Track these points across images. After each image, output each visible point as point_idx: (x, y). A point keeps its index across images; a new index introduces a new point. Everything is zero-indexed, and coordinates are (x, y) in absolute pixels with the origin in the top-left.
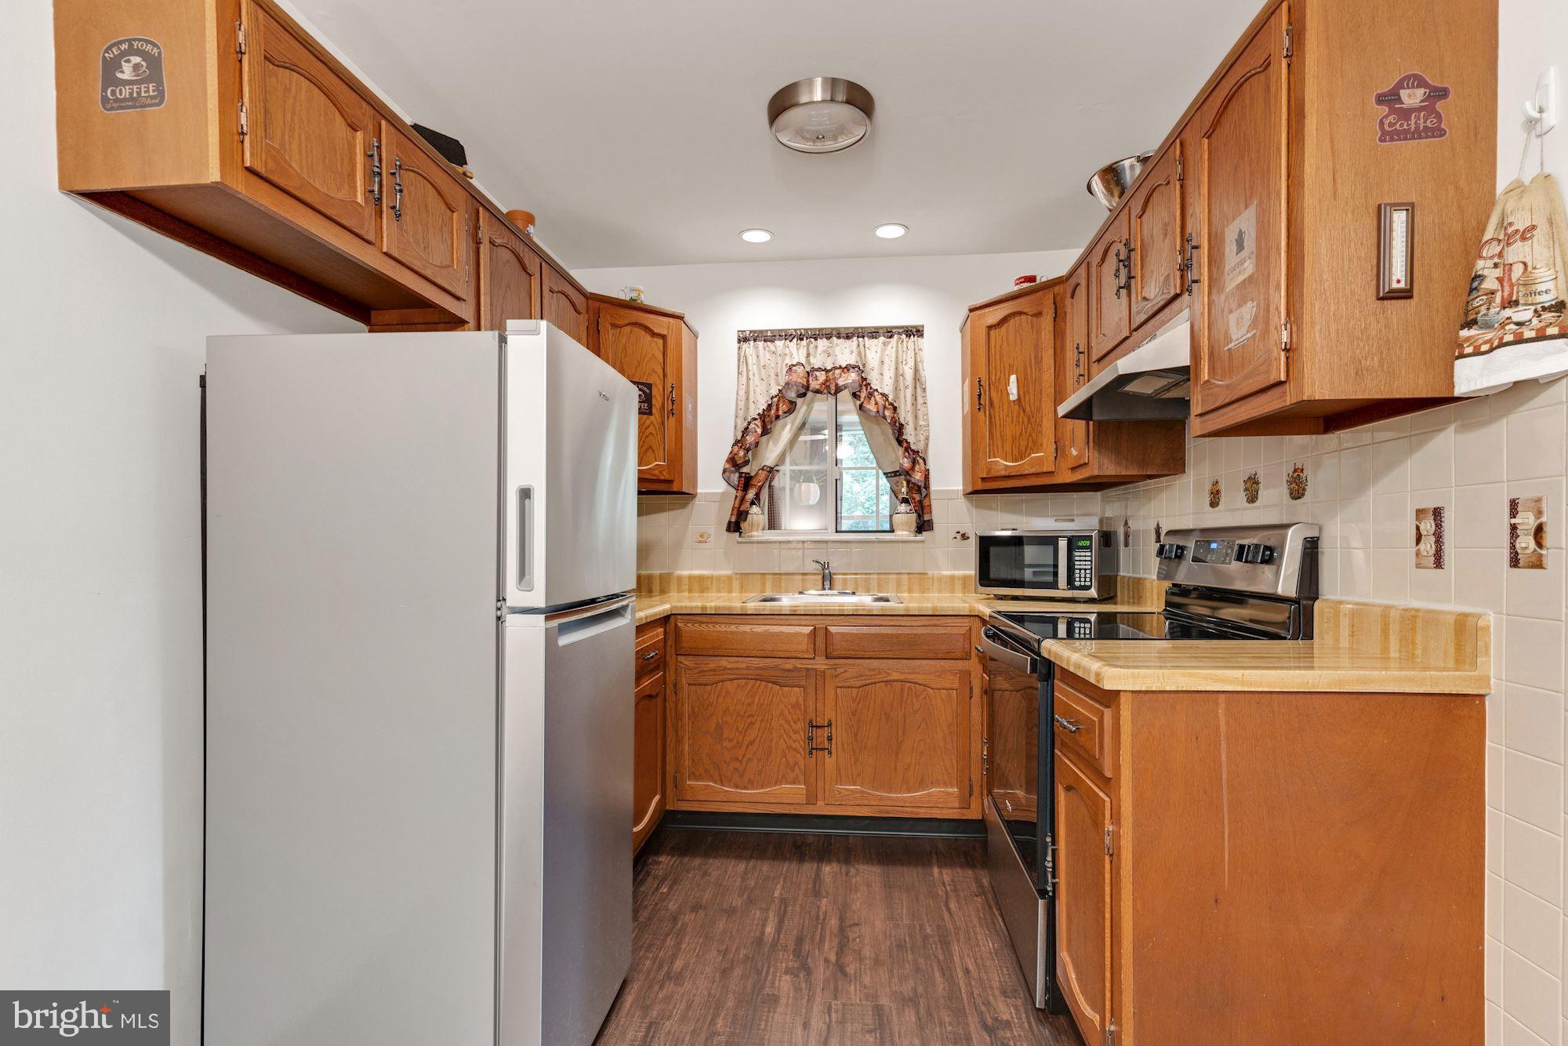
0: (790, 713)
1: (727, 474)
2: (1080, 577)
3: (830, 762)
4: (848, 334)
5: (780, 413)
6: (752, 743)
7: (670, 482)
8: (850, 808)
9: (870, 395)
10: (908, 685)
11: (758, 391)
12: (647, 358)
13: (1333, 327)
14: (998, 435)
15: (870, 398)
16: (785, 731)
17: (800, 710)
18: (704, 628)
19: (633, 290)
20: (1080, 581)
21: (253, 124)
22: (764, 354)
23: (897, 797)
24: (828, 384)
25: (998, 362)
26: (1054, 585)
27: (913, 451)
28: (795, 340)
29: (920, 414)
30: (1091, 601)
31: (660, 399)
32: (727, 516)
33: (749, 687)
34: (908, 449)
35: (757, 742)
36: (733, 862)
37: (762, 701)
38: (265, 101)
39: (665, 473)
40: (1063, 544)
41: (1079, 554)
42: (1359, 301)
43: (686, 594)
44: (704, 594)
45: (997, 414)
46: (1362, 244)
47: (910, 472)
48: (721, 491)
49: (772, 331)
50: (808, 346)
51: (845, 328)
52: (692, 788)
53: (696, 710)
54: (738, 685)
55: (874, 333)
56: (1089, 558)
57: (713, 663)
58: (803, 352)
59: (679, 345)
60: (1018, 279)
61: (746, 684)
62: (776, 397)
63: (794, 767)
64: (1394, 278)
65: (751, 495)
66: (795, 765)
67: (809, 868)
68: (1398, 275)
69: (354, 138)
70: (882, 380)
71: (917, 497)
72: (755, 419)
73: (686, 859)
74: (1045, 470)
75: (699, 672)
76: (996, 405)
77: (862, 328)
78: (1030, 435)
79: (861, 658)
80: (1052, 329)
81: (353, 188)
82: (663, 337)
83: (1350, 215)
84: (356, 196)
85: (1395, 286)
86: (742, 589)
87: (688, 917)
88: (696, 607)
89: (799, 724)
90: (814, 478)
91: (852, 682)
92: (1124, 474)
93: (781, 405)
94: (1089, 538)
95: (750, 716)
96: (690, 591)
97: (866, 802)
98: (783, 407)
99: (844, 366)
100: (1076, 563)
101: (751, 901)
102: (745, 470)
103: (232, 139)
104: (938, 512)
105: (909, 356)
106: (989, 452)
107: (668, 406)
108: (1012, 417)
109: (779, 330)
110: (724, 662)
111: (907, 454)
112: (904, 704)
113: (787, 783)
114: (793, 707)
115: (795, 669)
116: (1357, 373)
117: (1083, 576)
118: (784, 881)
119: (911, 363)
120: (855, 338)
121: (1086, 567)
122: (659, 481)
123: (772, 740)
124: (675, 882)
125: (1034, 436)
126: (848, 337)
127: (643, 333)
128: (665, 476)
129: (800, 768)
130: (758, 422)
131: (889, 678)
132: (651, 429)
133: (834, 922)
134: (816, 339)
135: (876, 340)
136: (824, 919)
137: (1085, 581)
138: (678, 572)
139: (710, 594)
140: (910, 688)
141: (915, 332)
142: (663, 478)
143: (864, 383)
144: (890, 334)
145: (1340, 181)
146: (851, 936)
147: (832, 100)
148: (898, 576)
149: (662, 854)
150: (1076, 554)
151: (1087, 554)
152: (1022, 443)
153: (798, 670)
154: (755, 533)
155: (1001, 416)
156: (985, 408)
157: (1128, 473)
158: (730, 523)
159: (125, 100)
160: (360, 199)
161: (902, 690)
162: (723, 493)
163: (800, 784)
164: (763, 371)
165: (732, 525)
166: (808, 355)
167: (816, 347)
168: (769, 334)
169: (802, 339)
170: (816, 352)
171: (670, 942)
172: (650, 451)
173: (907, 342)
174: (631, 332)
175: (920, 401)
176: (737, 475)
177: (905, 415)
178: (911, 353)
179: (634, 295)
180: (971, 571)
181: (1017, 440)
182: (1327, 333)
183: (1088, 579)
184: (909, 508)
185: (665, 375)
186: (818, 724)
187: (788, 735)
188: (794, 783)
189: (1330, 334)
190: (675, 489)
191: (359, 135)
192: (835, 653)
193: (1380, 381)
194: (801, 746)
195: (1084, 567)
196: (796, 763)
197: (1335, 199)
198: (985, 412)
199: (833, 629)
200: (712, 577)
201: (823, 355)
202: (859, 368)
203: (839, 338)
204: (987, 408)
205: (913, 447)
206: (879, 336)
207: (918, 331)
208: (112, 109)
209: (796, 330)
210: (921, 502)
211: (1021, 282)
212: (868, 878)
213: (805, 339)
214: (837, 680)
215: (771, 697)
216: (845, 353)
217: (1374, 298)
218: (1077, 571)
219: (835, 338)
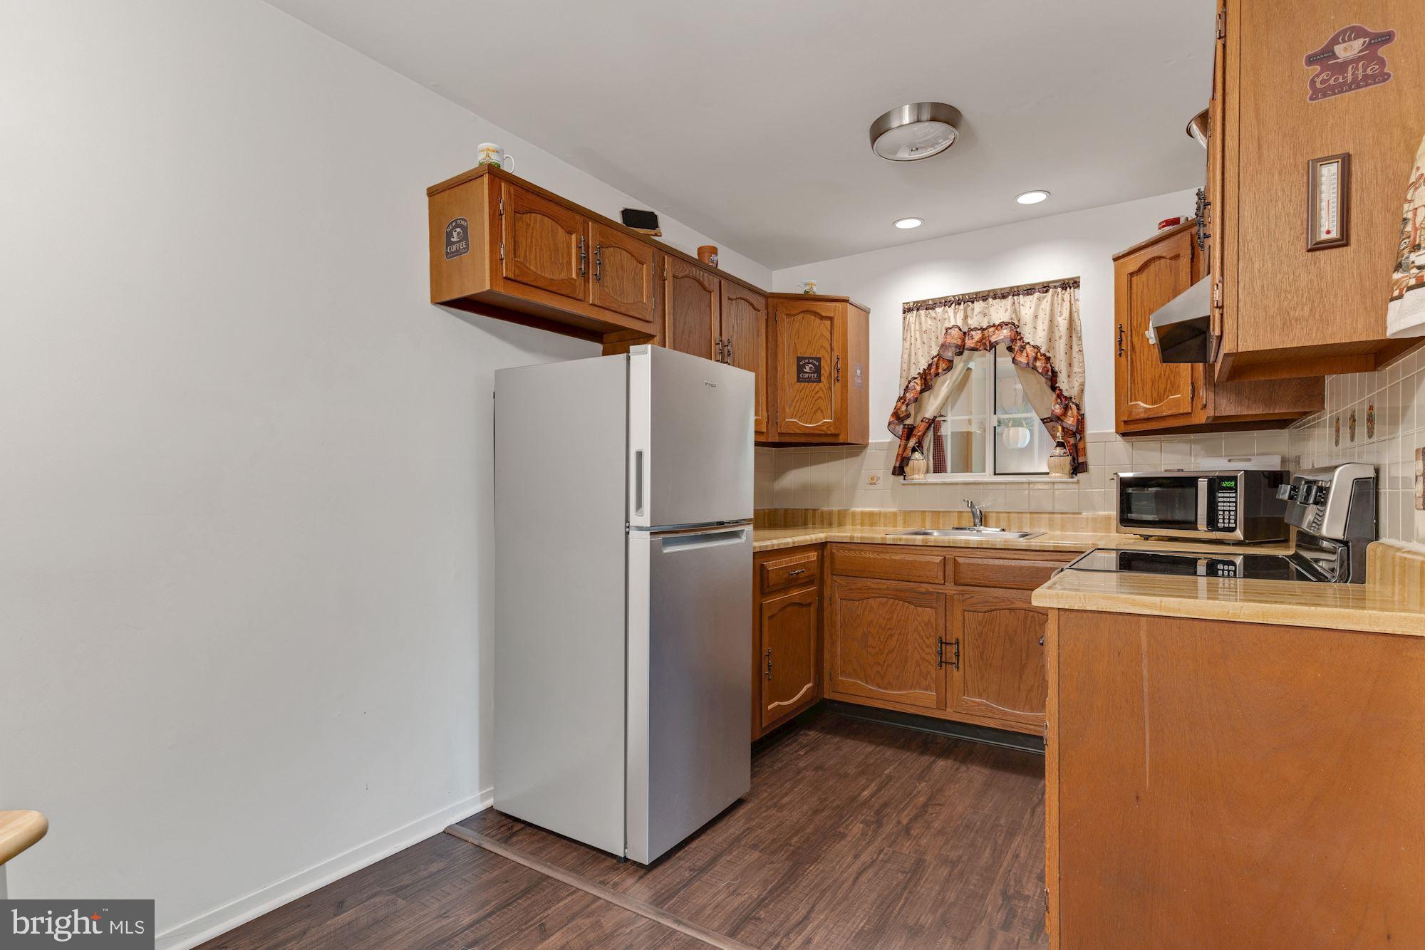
0: (923, 629)
1: (892, 426)
2: (1224, 519)
3: (957, 675)
4: (1002, 295)
5: (940, 371)
6: (890, 652)
7: (837, 435)
8: (978, 718)
9: (1023, 348)
10: (1031, 614)
11: (920, 353)
12: (817, 337)
13: (1258, 283)
14: (1139, 378)
15: (1022, 352)
16: (919, 644)
17: (933, 628)
18: (852, 554)
19: (806, 284)
20: (1224, 523)
21: (507, 254)
22: (926, 320)
23: (1019, 714)
24: (984, 341)
25: (1139, 307)
26: (1192, 525)
27: (1066, 397)
28: (954, 305)
29: (1075, 363)
30: (1238, 543)
31: (827, 369)
32: (893, 462)
33: (889, 605)
34: (1060, 396)
35: (895, 651)
36: (864, 745)
37: (899, 618)
38: (515, 237)
39: (831, 428)
40: (1203, 485)
41: (1223, 495)
42: (1287, 256)
43: (859, 527)
44: (873, 528)
45: (1138, 357)
46: (1291, 201)
47: (1062, 418)
48: (888, 440)
49: (933, 300)
50: (965, 310)
51: (1001, 289)
52: (843, 683)
53: (847, 620)
54: (880, 603)
55: (1029, 290)
56: (1234, 500)
57: (860, 583)
58: (960, 315)
59: (845, 323)
60: (1160, 224)
61: (887, 602)
62: (936, 357)
63: (927, 676)
64: (1324, 229)
65: (912, 443)
66: (927, 674)
67: (926, 759)
68: (1328, 225)
69: (571, 239)
70: (1035, 333)
71: (1072, 441)
72: (915, 378)
73: (829, 736)
74: (1182, 412)
75: (849, 590)
76: (1137, 350)
77: (1018, 287)
78: (1169, 377)
79: (986, 587)
80: (1189, 270)
81: (570, 269)
82: (831, 319)
83: (1276, 176)
84: (572, 275)
85: (1324, 237)
86: (905, 523)
87: (809, 774)
88: (846, 537)
89: (931, 639)
90: (1024, 424)
91: (979, 608)
92: (1246, 413)
93: (941, 363)
94: (1234, 478)
95: (889, 629)
96: (862, 525)
97: (990, 715)
98: (943, 366)
99: (997, 323)
100: (1219, 504)
101: (863, 773)
102: (908, 422)
103: (496, 263)
104: (1093, 455)
105: (1064, 309)
106: (1131, 396)
107: (834, 374)
108: (1152, 361)
109: (939, 298)
110: (869, 583)
111: (1059, 400)
112: (1027, 630)
113: (920, 689)
114: (927, 624)
115: (928, 592)
116: (1284, 324)
117: (1227, 517)
118: (899, 764)
119: (1066, 313)
120: (1010, 297)
121: (1231, 509)
122: (826, 435)
123: (908, 651)
124: (812, 749)
125: (1172, 377)
126: (1004, 297)
127: (814, 318)
128: (832, 430)
129: (931, 677)
130: (918, 381)
131: (1012, 606)
132: (821, 394)
133: (922, 799)
134: (973, 302)
135: (1030, 297)
136: (915, 796)
137: (1229, 523)
138: (853, 509)
139: (878, 528)
140: (1033, 617)
141: (1071, 284)
142: (829, 432)
143: (1019, 337)
144: (1045, 289)
145: (1265, 146)
146: (930, 810)
147: (918, 121)
148: (1051, 515)
149: (813, 730)
150: (1220, 495)
151: (1231, 495)
152: (1161, 386)
153: (930, 593)
154: (916, 476)
155: (1142, 361)
156: (1126, 353)
157: (1250, 413)
158: (895, 467)
159: (455, 252)
160: (574, 276)
161: (1026, 617)
162: (889, 442)
163: (931, 691)
164: (925, 335)
165: (897, 469)
166: (966, 317)
167: (973, 309)
168: (930, 302)
169: (960, 304)
170: (973, 313)
171: (788, 785)
172: (819, 411)
173: (1063, 294)
174: (803, 318)
175: (1075, 348)
176: (902, 426)
177: (1060, 364)
178: (1067, 305)
179: (807, 288)
180: (1113, 512)
181: (1156, 383)
182: (1251, 290)
183: (1232, 521)
184: (1064, 450)
185: (832, 349)
186: (947, 642)
187: (921, 648)
188: (927, 690)
189: (1254, 290)
190: (841, 441)
191: (574, 236)
192: (962, 581)
193: (1311, 329)
194: (933, 659)
195: (1228, 508)
196: (929, 673)
197: (1260, 164)
198: (1127, 357)
199: (960, 560)
200: (879, 514)
201: (978, 316)
202: (1014, 326)
203: (995, 298)
204: (1129, 354)
205: (1065, 394)
206: (1034, 292)
207: (1075, 282)
208: (450, 258)
209: (954, 296)
210: (1075, 446)
211: (1163, 227)
212: (974, 776)
213: (962, 303)
214: (964, 604)
215: (907, 615)
216: (999, 312)
217: (1304, 251)
218: (1221, 513)
219: (990, 300)
